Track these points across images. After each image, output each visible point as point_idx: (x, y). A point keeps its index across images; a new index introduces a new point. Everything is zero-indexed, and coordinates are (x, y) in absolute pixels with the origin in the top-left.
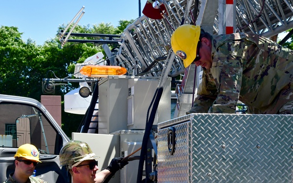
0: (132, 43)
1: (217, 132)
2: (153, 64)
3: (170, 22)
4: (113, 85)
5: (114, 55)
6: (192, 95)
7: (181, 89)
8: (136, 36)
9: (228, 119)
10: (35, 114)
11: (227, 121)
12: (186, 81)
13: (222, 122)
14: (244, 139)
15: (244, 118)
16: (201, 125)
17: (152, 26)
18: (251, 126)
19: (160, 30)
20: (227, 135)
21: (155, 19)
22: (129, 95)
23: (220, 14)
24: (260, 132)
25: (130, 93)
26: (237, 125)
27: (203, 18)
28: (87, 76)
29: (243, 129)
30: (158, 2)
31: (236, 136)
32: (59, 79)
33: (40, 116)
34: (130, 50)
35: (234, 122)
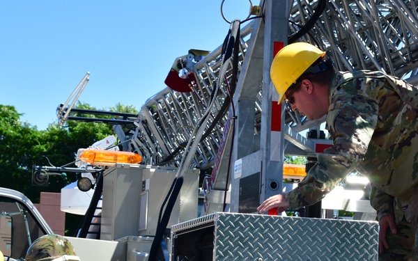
0: (152, 123)
1: (251, 239)
2: (177, 151)
3: (201, 97)
4: (122, 177)
5: (128, 139)
6: (224, 192)
7: (210, 184)
8: (157, 116)
9: (267, 223)
10: (19, 211)
11: (266, 226)
12: (217, 173)
13: (259, 226)
14: (289, 252)
15: (290, 222)
16: (229, 229)
17: (177, 101)
18: (300, 233)
19: (188, 107)
20: (266, 245)
21: (182, 92)
22: (143, 191)
23: (265, 84)
24: (312, 242)
25: (144, 187)
26: (281, 231)
27: (243, 89)
28: (89, 163)
29: (288, 238)
30: (186, 71)
31: (278, 247)
32: (55, 167)
33: (25, 214)
34: (149, 134)
35: (276, 226)
